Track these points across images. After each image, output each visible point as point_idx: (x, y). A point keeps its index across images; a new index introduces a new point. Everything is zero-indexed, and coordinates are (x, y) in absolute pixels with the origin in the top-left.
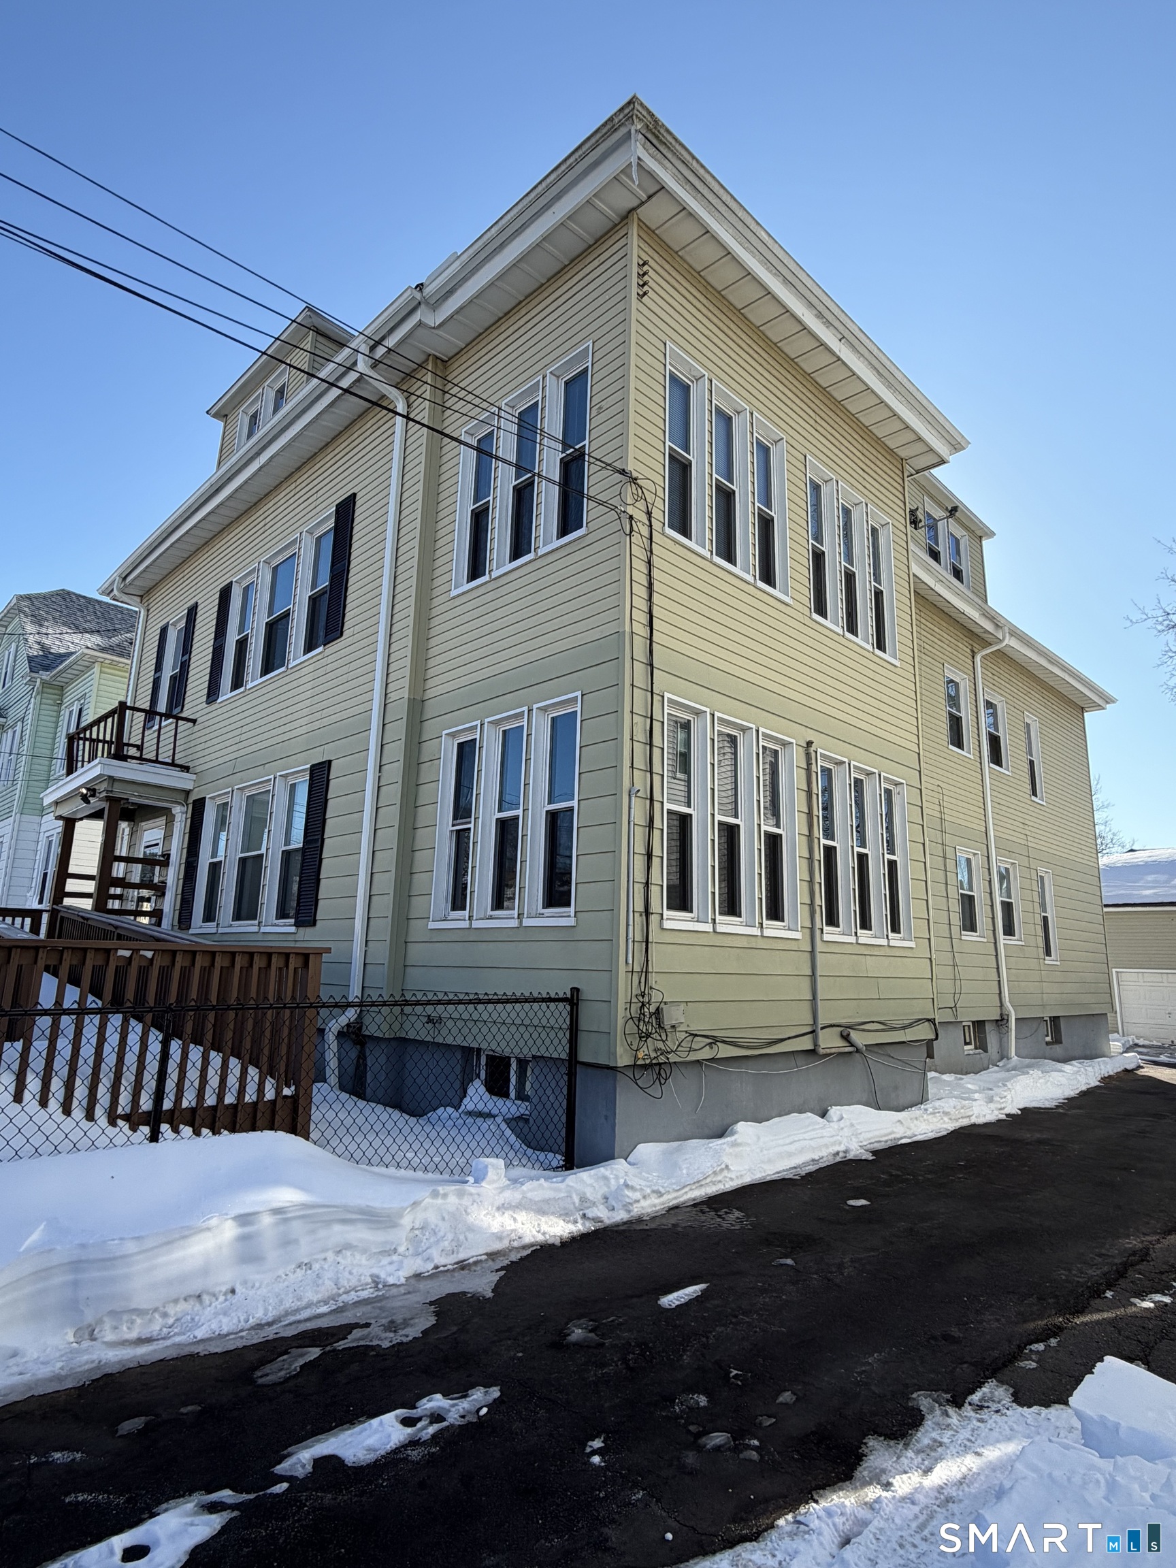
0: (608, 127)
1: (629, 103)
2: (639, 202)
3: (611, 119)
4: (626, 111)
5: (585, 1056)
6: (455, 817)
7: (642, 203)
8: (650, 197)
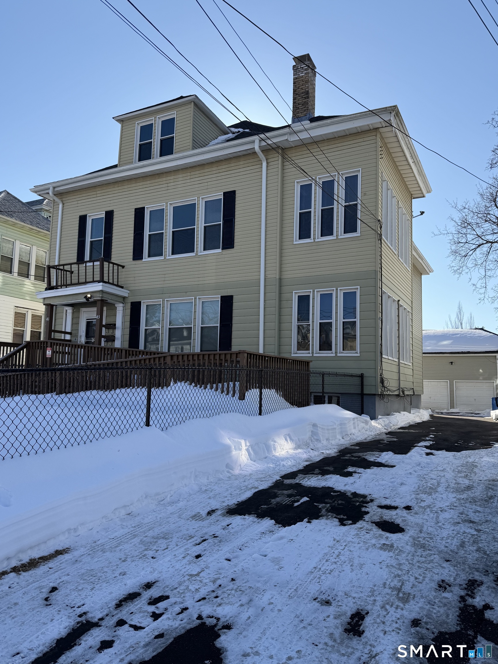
0: (384, 109)
1: (394, 106)
2: (381, 126)
3: (386, 108)
4: (392, 108)
5: (366, 391)
6: (298, 320)
7: (383, 127)
8: (385, 127)
